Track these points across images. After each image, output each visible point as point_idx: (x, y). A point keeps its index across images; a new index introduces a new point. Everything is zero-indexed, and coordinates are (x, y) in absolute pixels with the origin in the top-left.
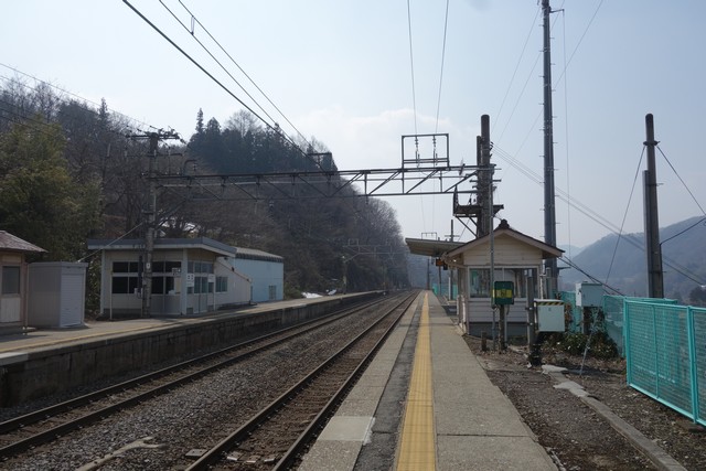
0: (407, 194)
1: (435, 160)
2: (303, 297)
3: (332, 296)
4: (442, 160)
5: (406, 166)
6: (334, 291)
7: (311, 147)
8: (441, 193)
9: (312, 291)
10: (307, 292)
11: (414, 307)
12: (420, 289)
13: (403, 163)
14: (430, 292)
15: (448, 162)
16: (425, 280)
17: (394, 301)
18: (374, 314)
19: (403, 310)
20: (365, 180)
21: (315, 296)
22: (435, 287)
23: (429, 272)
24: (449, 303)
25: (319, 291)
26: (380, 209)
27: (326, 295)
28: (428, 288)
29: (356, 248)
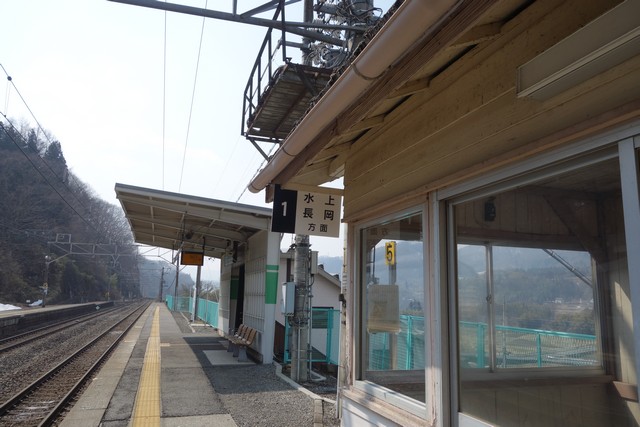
3: (36, 307)
6: (40, 302)
7: (33, 136)
11: (130, 342)
12: (151, 300)
14: (163, 305)
16: (158, 291)
17: (114, 316)
18: (65, 344)
19: (121, 332)
22: (169, 298)
23: (162, 282)
24: (196, 330)
25: (19, 302)
26: (114, 215)
27: (27, 306)
28: (161, 300)
29: (67, 247)
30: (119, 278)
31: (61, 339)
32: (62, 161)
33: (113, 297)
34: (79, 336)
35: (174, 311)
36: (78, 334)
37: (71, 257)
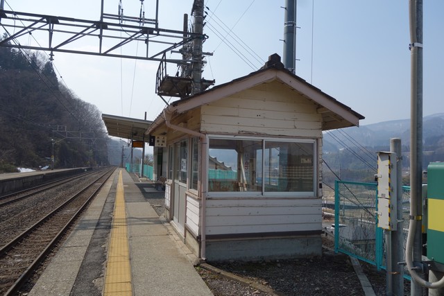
0: (105, 54)
1: (141, 20)
2: (18, 171)
3: (45, 170)
4: (150, 21)
5: (105, 20)
6: (47, 167)
8: (147, 59)
9: (26, 167)
10: (21, 167)
11: (109, 185)
12: (116, 166)
13: (102, 17)
14: (124, 169)
15: (157, 24)
16: (120, 161)
17: (94, 176)
18: (72, 189)
20: (51, 31)
21: (29, 170)
22: (127, 165)
23: (123, 155)
24: (141, 181)
25: (34, 167)
26: (89, 110)
27: (40, 170)
28: (122, 166)
29: (64, 133)
30: (94, 152)
31: (69, 186)
32: (54, 75)
33: (92, 165)
34: (78, 185)
35: (131, 172)
36: (77, 184)
37: (67, 140)
